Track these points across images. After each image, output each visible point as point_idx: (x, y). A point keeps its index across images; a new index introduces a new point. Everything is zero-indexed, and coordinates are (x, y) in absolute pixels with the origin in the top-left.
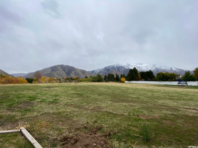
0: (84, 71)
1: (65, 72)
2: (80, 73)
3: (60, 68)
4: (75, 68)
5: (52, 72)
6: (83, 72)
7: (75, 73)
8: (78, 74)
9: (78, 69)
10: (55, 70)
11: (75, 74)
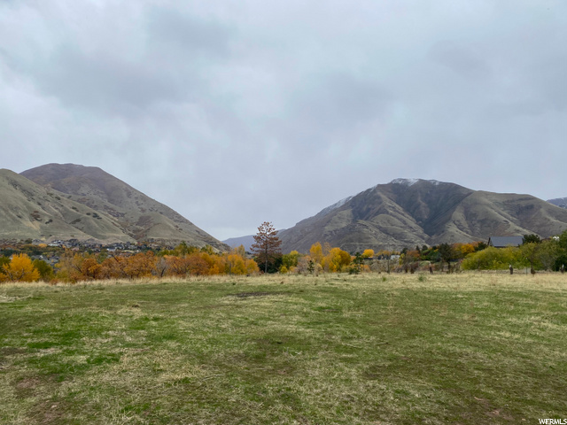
0: (523, 204)
1: (418, 220)
2: (500, 215)
3: (387, 202)
4: (470, 192)
5: (355, 221)
6: (523, 207)
7: (469, 216)
8: (488, 224)
9: (486, 194)
10: (369, 210)
11: (472, 227)
